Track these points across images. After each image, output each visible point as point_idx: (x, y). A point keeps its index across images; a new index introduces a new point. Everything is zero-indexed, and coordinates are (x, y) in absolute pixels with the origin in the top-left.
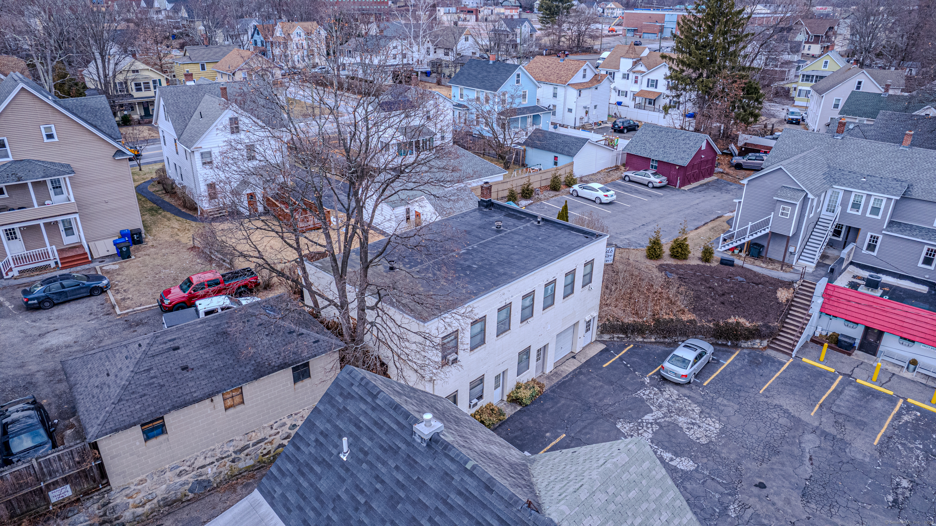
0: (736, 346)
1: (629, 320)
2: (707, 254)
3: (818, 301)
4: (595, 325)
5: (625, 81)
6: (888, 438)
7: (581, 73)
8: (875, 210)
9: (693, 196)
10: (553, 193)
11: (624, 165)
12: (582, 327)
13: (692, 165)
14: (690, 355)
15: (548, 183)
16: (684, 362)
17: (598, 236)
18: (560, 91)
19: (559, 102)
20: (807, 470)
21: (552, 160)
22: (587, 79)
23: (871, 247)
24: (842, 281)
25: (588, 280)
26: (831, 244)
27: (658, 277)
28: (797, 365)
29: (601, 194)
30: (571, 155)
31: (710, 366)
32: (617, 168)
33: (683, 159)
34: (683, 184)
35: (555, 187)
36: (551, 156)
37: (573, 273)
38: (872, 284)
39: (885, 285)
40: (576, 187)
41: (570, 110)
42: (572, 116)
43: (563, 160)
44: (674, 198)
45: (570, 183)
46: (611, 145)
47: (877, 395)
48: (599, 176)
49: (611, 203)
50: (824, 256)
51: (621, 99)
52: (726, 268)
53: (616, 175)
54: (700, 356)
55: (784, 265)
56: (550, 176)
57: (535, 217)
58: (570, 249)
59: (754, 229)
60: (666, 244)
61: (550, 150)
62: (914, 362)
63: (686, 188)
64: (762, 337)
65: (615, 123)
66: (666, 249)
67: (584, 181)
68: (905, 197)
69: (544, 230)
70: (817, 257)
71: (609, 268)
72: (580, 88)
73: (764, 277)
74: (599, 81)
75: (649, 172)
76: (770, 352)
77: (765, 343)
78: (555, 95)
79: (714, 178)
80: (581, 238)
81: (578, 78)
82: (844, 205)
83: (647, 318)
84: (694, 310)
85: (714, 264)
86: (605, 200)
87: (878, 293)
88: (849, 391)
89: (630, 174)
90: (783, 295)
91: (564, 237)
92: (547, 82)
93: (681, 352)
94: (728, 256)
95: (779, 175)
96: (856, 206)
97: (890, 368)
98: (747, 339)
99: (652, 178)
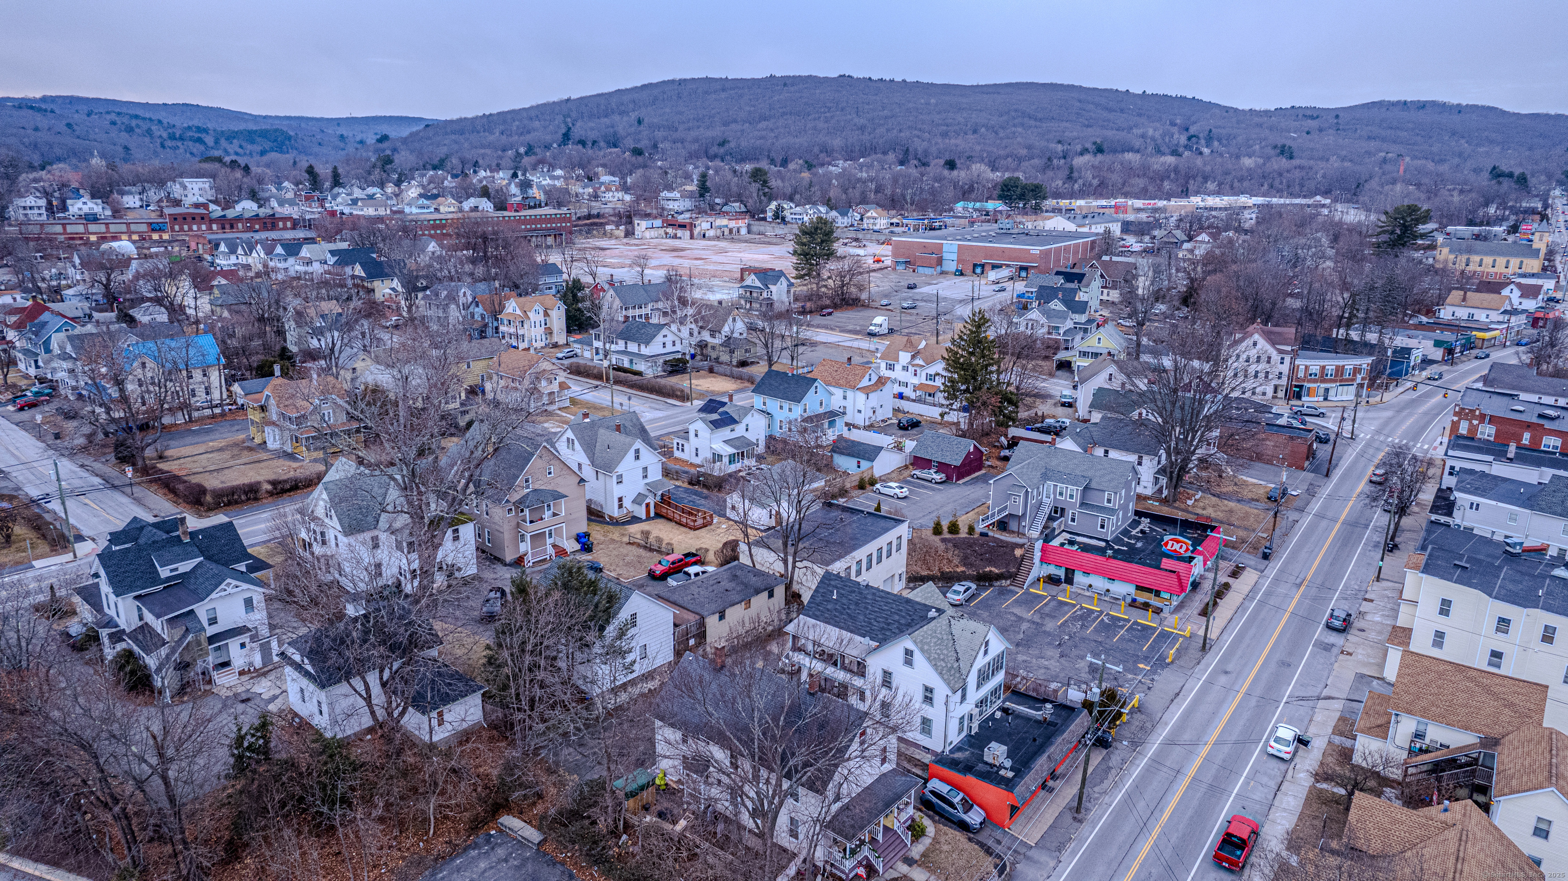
0: (991, 586)
1: (925, 573)
2: (971, 530)
3: (1038, 555)
4: (904, 577)
5: (905, 373)
6: (1066, 621)
7: (867, 377)
8: (1071, 496)
9: (965, 488)
10: (861, 491)
11: (912, 464)
12: (897, 577)
13: (963, 464)
14: (962, 589)
15: (857, 483)
16: (958, 593)
17: (903, 521)
18: (850, 394)
19: (849, 404)
20: (1021, 636)
21: (856, 464)
22: (873, 382)
23: (1073, 520)
24: (1056, 543)
25: (899, 548)
26: (1051, 519)
27: (942, 547)
28: (1027, 593)
29: (897, 491)
30: (873, 461)
31: (973, 596)
32: (906, 467)
33: (957, 461)
34: (958, 479)
35: (861, 486)
36: (854, 461)
37: (890, 543)
38: (1071, 543)
39: (1079, 543)
40: (878, 486)
41: (860, 411)
42: (862, 416)
43: (865, 464)
44: (953, 491)
45: (873, 482)
46: (899, 448)
47: (1066, 604)
48: (894, 475)
49: (905, 497)
50: (1045, 527)
51: (902, 389)
52: (984, 538)
53: (906, 473)
54: (967, 589)
55: (1020, 534)
56: (857, 478)
57: (862, 512)
58: (886, 530)
59: (999, 512)
60: (945, 524)
61: (853, 456)
62: (1090, 586)
63: (961, 482)
64: (1006, 579)
65: (900, 422)
66: (945, 529)
67: (885, 479)
68: (1087, 488)
69: (870, 520)
70: (1040, 528)
71: (910, 541)
72: (867, 391)
73: (1007, 542)
74: (884, 384)
75: (932, 471)
76: (1012, 588)
77: (1008, 582)
78: (845, 398)
79: (983, 471)
80: (893, 522)
81: (865, 383)
82: (1055, 493)
83: (935, 572)
84: (965, 565)
85: (976, 536)
86: (900, 495)
87: (1075, 547)
88: (1053, 604)
89: (917, 472)
90: (1018, 552)
91: (882, 523)
92: (838, 385)
93: (956, 587)
94: (986, 530)
95: (1010, 479)
96: (1061, 494)
97: (1079, 591)
98: (997, 580)
99: (935, 476)
